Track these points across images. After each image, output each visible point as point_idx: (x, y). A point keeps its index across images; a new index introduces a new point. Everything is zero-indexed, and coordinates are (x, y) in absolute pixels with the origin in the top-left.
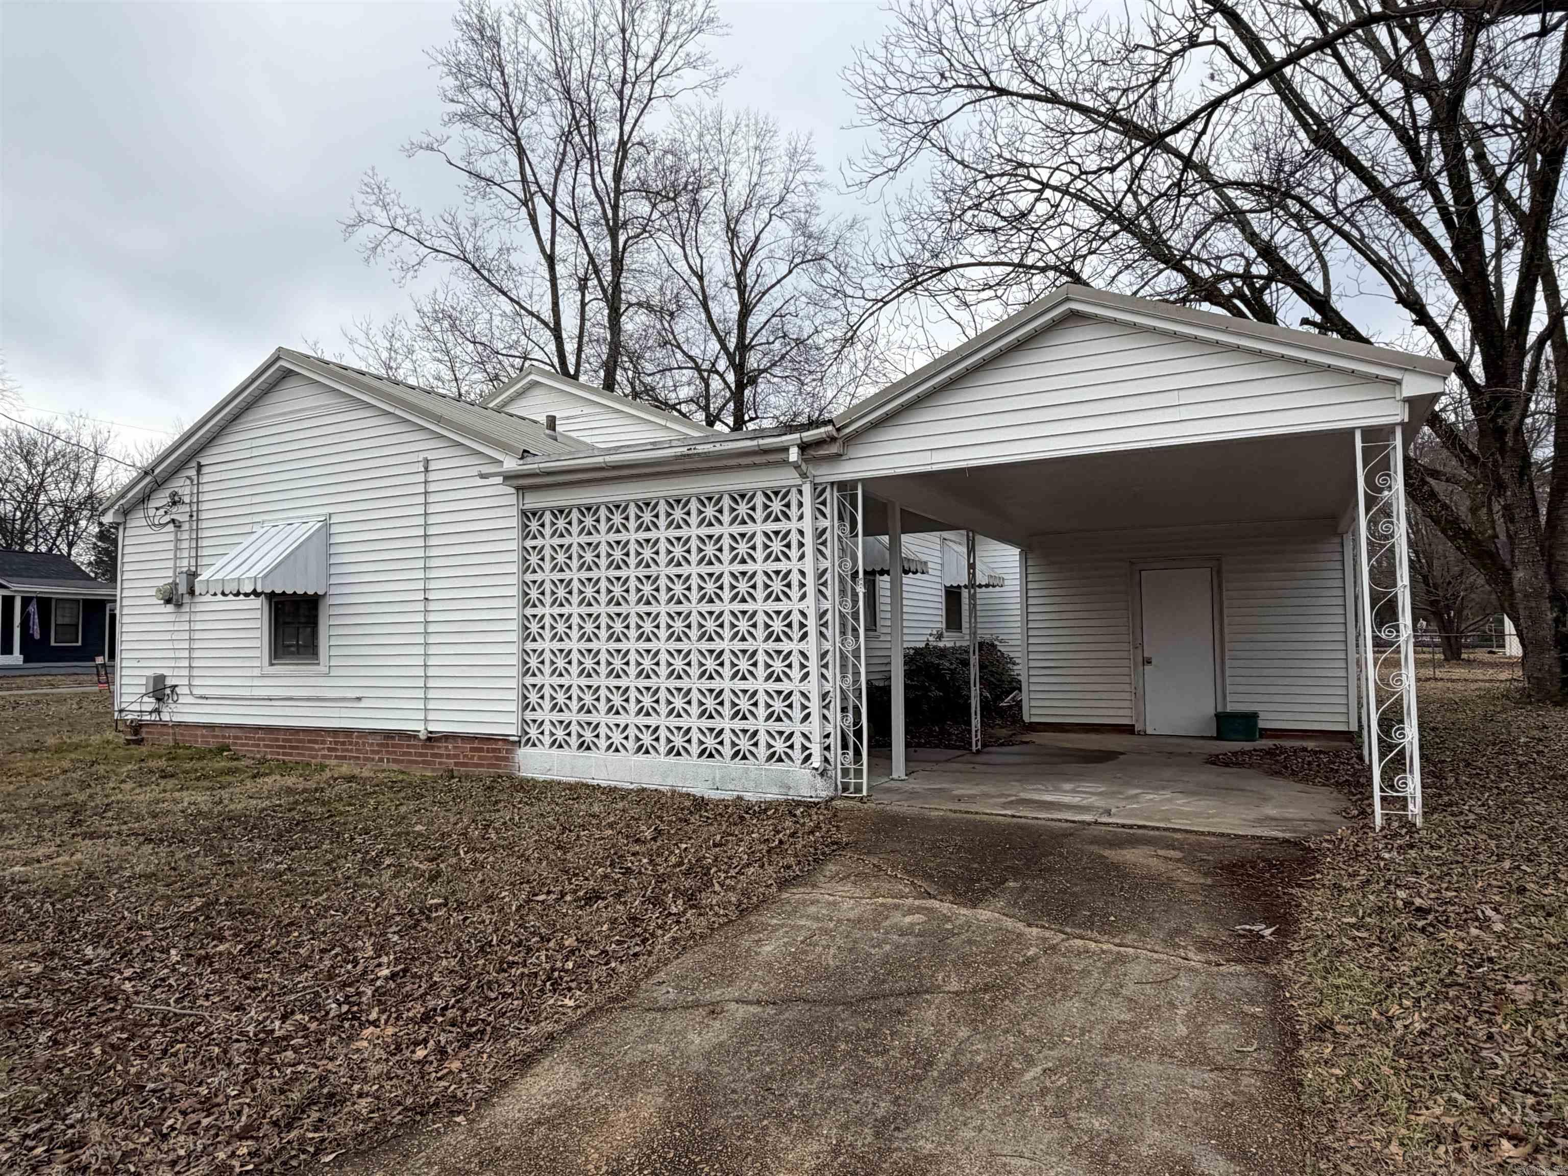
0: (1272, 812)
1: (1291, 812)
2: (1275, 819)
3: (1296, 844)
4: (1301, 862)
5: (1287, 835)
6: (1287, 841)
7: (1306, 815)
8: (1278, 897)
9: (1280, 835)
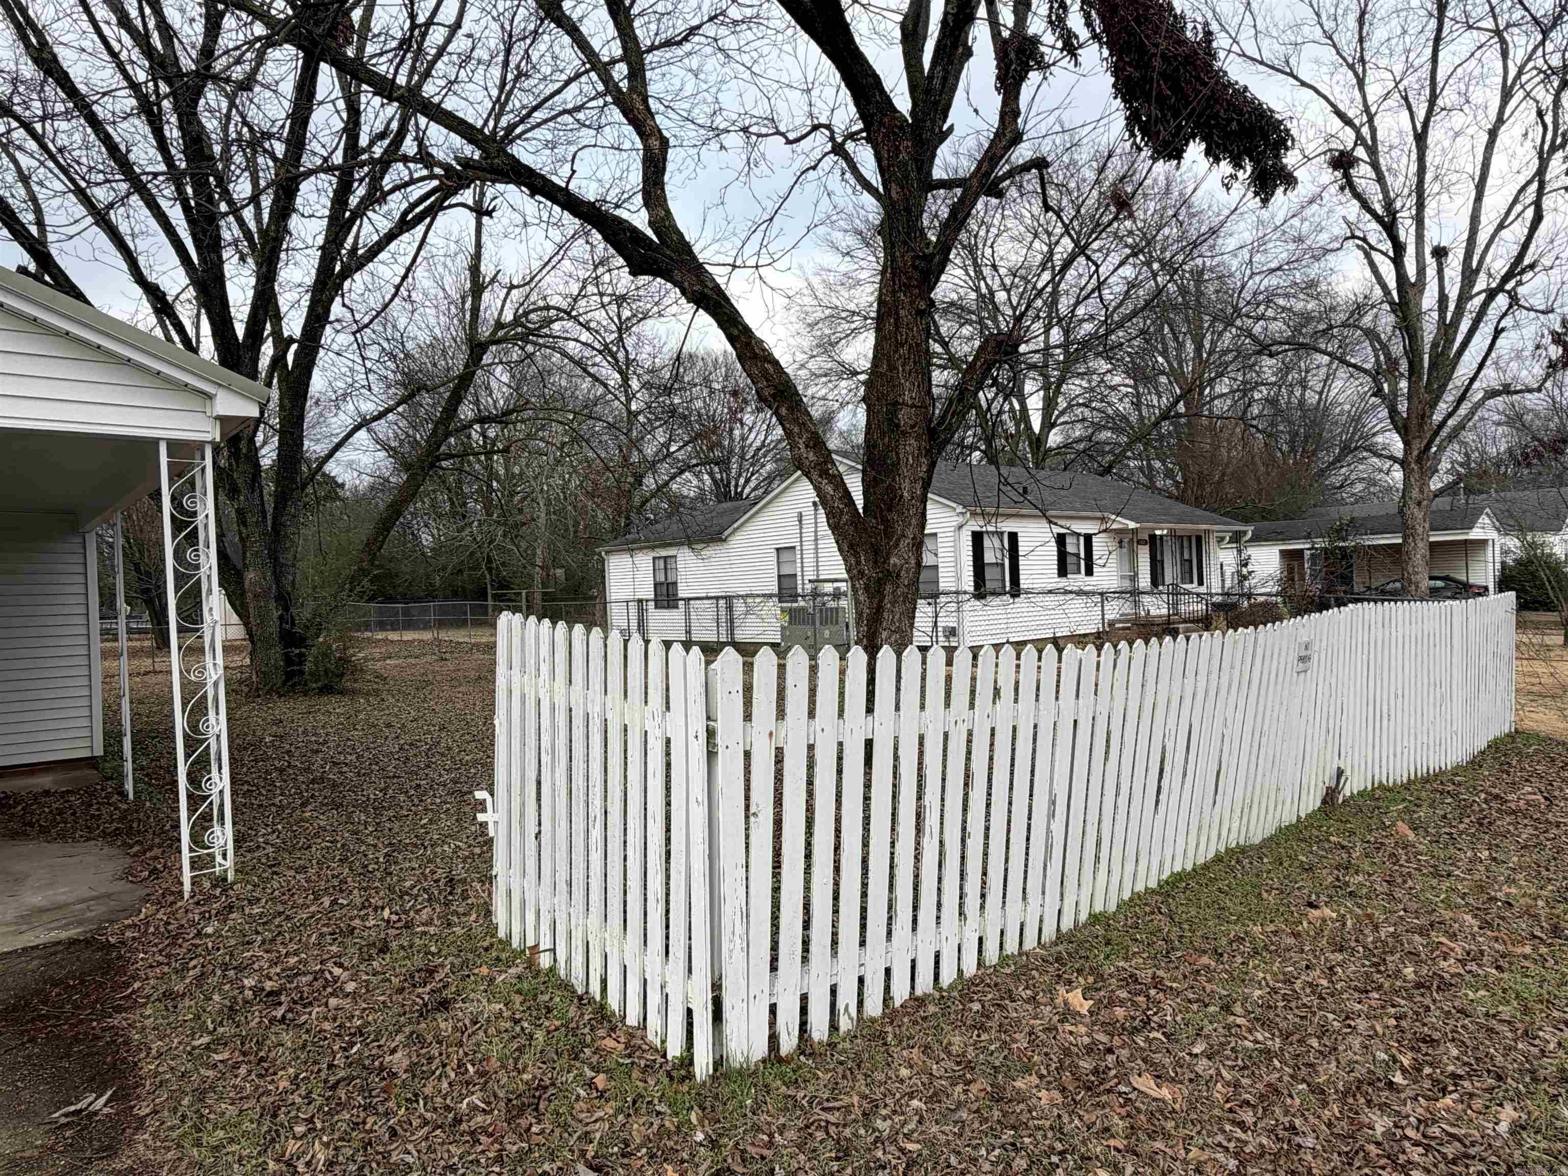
0: (37, 900)
1: (62, 894)
2: (43, 910)
3: (87, 942)
4: (106, 967)
5: (73, 933)
6: (72, 942)
7: (85, 892)
8: (96, 1038)
9: (64, 935)
